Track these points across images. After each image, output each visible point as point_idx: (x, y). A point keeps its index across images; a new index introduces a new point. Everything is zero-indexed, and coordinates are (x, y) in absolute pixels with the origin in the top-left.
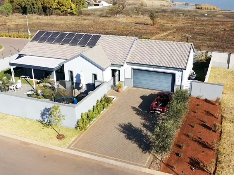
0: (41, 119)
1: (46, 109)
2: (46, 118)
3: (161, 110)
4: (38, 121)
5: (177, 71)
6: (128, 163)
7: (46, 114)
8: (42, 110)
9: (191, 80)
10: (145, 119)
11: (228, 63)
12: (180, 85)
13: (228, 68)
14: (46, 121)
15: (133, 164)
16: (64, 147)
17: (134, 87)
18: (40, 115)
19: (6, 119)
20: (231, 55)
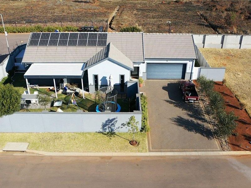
0: (101, 130)
1: (109, 120)
2: (108, 128)
3: (195, 99)
4: (98, 133)
5: (189, 61)
6: (206, 151)
7: (108, 125)
8: (104, 122)
9: (199, 67)
10: (186, 110)
11: (204, 43)
12: (190, 72)
13: (203, 47)
14: (107, 131)
15: (211, 151)
16: (146, 152)
17: (148, 79)
18: (101, 127)
19: (61, 138)
20: (206, 36)
